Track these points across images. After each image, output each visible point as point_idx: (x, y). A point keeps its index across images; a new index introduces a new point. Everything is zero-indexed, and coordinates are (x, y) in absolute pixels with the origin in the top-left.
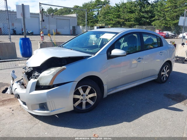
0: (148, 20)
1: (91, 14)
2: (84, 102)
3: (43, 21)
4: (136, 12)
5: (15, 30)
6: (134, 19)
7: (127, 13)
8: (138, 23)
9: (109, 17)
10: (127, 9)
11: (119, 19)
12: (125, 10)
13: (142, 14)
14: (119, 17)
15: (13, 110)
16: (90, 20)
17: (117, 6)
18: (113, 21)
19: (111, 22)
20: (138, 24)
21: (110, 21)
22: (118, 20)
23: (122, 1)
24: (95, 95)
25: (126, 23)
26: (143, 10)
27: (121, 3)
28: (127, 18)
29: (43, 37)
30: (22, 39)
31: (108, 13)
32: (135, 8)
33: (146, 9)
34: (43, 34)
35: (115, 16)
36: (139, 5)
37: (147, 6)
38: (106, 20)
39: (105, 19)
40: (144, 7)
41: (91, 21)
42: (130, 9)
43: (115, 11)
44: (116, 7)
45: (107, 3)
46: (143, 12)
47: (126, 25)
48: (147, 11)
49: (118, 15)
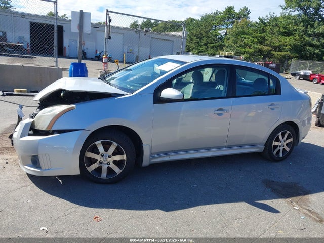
0: (317, 51)
1: (214, 34)
2: (105, 167)
3: (110, 38)
4: (295, 35)
5: (85, 51)
6: (290, 47)
7: (279, 35)
8: (298, 55)
9: (245, 41)
10: (280, 27)
11: (262, 46)
12: (276, 30)
13: (307, 38)
14: (262, 41)
15: (7, 163)
16: (211, 43)
17: (262, 22)
18: (250, 48)
19: (247, 49)
20: (296, 57)
21: (244, 48)
22: (260, 46)
23: (272, 14)
24: (123, 158)
25: (273, 52)
26: (310, 31)
27: (269, 16)
28: (277, 44)
29: (106, 63)
30: (74, 64)
31: (244, 33)
32: (295, 27)
33: (316, 30)
34: (107, 59)
35: (256, 40)
36: (303, 21)
37: (319, 25)
38: (238, 45)
39: (237, 43)
40: (312, 26)
41: (212, 45)
42: (285, 28)
43: (257, 30)
44: (259, 24)
45: (245, 15)
46: (310, 36)
47: (275, 57)
48: (317, 34)
49: (261, 37)
